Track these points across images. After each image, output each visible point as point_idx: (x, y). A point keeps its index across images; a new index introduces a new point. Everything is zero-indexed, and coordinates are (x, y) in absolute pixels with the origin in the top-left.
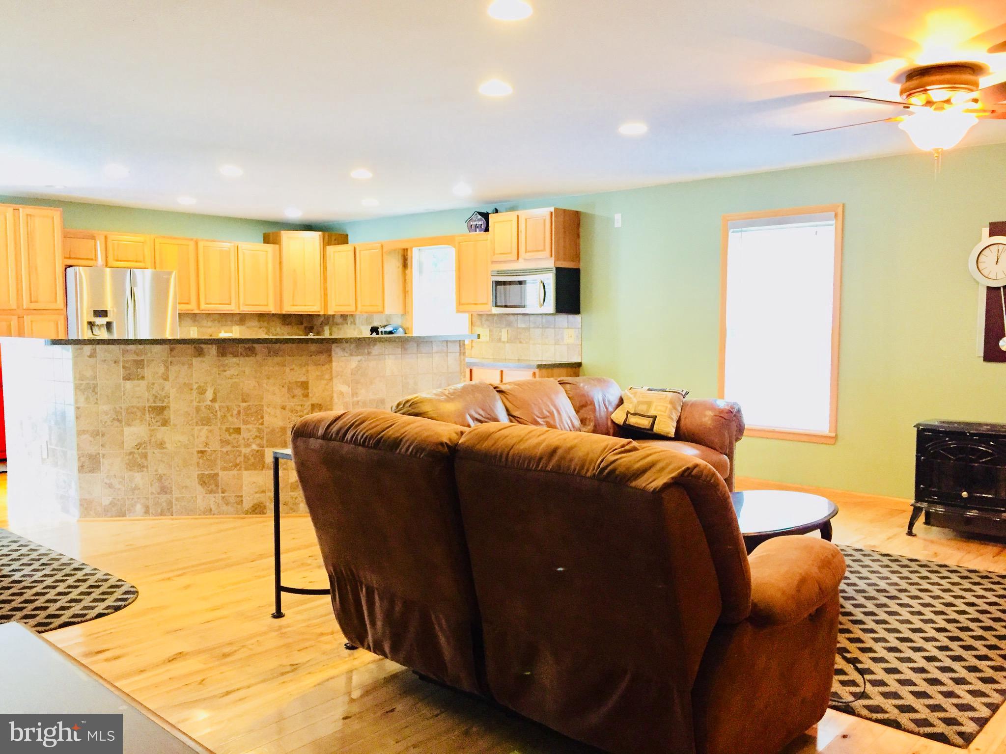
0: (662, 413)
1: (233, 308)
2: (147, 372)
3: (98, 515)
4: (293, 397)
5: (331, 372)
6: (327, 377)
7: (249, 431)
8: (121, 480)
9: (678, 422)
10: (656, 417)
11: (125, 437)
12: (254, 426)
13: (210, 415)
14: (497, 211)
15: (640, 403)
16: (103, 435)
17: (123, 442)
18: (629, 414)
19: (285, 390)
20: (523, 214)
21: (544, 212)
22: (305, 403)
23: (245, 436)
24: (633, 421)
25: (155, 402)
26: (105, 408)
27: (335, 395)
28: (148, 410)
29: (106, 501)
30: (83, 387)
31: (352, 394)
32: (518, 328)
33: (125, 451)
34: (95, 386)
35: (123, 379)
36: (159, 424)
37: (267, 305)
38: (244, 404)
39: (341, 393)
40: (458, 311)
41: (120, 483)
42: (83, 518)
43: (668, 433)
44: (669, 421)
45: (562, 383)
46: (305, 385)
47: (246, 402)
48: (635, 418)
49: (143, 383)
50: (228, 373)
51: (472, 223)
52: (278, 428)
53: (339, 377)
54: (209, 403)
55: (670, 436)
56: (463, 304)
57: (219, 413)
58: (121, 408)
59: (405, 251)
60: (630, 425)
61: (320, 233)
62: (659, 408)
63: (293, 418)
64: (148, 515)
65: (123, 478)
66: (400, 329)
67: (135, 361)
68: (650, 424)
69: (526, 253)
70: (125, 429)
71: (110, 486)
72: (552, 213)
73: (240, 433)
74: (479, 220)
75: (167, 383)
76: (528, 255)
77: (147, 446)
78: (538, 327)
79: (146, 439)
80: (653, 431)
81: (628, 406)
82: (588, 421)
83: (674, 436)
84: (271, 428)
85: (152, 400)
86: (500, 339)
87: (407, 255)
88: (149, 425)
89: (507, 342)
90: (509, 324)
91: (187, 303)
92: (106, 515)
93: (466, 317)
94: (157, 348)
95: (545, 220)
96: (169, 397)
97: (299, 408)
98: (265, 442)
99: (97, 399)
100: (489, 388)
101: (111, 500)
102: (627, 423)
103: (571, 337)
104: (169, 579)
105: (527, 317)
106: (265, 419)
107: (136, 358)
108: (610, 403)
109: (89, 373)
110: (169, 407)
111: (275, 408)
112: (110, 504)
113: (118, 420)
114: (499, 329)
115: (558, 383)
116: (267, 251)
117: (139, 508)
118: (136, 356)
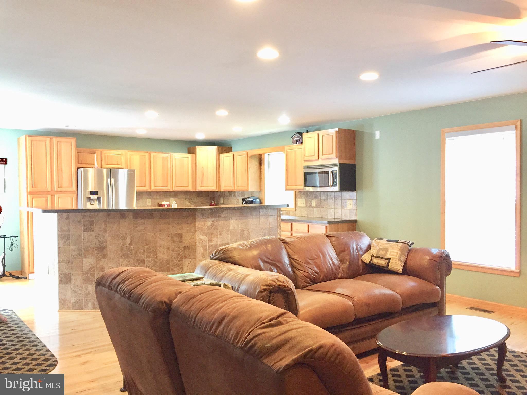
0: (394, 257)
1: (169, 188)
2: (96, 228)
3: (69, 308)
4: (174, 242)
5: (195, 228)
6: (193, 230)
7: (150, 262)
8: (81, 288)
9: (405, 263)
10: (390, 259)
11: (83, 264)
12: (152, 259)
13: (129, 252)
14: (307, 132)
15: (380, 250)
16: (72, 263)
17: (82, 267)
18: (373, 257)
19: (169, 238)
20: (321, 133)
21: (333, 131)
22: (180, 246)
23: (147, 265)
24: (376, 261)
25: (99, 245)
26: (73, 247)
27: (197, 241)
28: (96, 249)
29: (73, 300)
30: (62, 236)
31: (208, 241)
32: (321, 199)
33: (83, 272)
34: (69, 235)
35: (83, 232)
36: (101, 257)
37: (188, 187)
38: (147, 246)
39: (202, 240)
40: (287, 189)
41: (80, 290)
42: (61, 309)
43: (398, 270)
44: (399, 262)
45: (329, 237)
46: (180, 236)
47: (148, 245)
48: (377, 259)
49: (93, 234)
50: (138, 228)
51: (294, 139)
52: (165, 260)
53: (200, 231)
54: (128, 245)
55: (399, 272)
56: (289, 185)
57: (133, 251)
58: (82, 248)
59: (261, 155)
60: (373, 264)
61: (216, 147)
62: (392, 253)
63: (174, 255)
64: (95, 309)
65: (82, 288)
66: (258, 199)
67: (90, 221)
68: (386, 264)
69: (323, 155)
70: (84, 260)
71: (75, 292)
72: (337, 131)
73: (144, 263)
74: (298, 137)
75: (106, 233)
76: (324, 157)
77: (95, 269)
78: (332, 199)
79: (94, 265)
80: (388, 268)
81: (373, 251)
82: (345, 260)
83: (402, 272)
84: (161, 260)
85: (98, 244)
86: (311, 205)
87: (262, 158)
88: (96, 257)
89: (315, 207)
90: (316, 197)
91: (145, 187)
92: (73, 309)
93: (292, 193)
94: (101, 214)
95: (333, 136)
96: (107, 242)
97: (177, 249)
98: (158, 268)
99: (69, 243)
100: (278, 240)
101: (75, 300)
102: (371, 262)
103: (351, 204)
104: (79, 356)
105: (326, 193)
106: (158, 255)
107: (90, 219)
108: (361, 249)
109: (65, 228)
110: (107, 247)
111: (164, 248)
112: (75, 302)
113: (80, 255)
114: (310, 200)
115: (326, 236)
116: (188, 158)
117: (90, 304)
118: (90, 218)
